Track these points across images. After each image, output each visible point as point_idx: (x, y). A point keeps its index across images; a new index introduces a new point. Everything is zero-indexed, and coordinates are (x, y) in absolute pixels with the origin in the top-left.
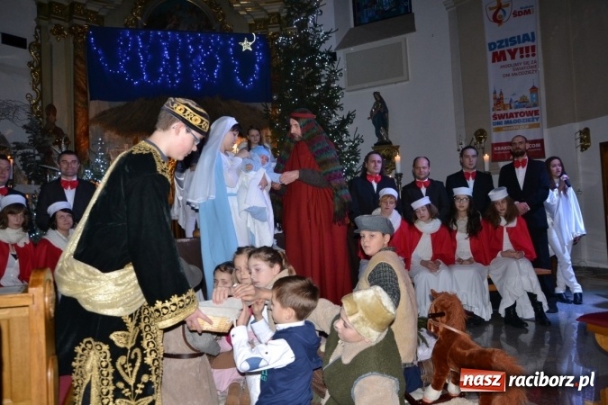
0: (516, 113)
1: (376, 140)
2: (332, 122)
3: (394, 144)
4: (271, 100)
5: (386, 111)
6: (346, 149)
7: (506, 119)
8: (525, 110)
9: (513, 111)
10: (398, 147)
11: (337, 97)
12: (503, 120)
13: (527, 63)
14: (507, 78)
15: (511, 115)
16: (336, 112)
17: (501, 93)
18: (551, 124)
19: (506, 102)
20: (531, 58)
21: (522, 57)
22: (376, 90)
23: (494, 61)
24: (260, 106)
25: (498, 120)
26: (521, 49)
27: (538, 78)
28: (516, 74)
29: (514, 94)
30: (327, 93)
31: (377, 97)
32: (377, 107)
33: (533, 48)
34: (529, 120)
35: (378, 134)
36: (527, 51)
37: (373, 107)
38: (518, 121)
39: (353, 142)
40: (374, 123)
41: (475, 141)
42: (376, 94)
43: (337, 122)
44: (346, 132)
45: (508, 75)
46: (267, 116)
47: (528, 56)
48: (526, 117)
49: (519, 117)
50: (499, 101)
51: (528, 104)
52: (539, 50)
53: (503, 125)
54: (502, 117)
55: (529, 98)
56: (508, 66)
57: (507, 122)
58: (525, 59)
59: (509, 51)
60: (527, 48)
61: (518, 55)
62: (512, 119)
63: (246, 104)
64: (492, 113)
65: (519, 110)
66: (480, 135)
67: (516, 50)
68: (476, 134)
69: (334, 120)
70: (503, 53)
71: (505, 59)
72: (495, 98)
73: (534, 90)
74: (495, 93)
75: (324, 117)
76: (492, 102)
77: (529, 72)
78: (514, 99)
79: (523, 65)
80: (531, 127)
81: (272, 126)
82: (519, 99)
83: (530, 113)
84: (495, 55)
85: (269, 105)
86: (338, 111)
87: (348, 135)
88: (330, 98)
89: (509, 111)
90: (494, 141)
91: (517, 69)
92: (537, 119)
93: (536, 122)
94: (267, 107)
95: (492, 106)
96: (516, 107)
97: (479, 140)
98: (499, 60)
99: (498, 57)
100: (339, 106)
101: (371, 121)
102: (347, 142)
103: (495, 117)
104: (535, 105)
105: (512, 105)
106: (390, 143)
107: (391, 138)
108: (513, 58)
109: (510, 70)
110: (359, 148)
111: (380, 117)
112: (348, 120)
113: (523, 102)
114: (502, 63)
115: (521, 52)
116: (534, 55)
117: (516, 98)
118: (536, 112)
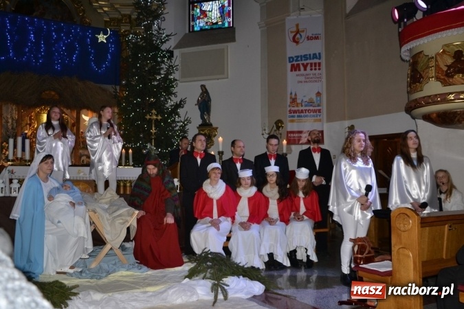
0: (306, 110)
1: (200, 122)
2: (167, 106)
3: (214, 126)
4: (120, 84)
5: (209, 100)
6: (177, 128)
7: (298, 114)
8: (311, 108)
9: (304, 108)
10: (217, 128)
11: (173, 86)
12: (296, 115)
13: (315, 74)
14: (300, 84)
15: (302, 111)
16: (172, 98)
17: (296, 95)
18: (330, 119)
19: (299, 101)
20: (317, 71)
21: (311, 69)
22: (203, 83)
23: (292, 70)
24: (110, 88)
25: (292, 114)
26: (311, 64)
27: (321, 86)
28: (307, 82)
29: (304, 96)
30: (165, 83)
31: (203, 88)
32: (203, 96)
33: (319, 64)
34: (314, 116)
35: (202, 117)
36: (315, 66)
37: (200, 96)
38: (306, 116)
39: (184, 123)
40: (200, 108)
41: (275, 128)
42: (203, 87)
43: (172, 106)
44: (178, 114)
45: (302, 82)
46: (116, 97)
47: (315, 69)
48: (312, 114)
49: (307, 113)
50: (294, 100)
51: (314, 105)
53: (296, 118)
54: (295, 112)
55: (315, 100)
56: (302, 75)
57: (298, 116)
58: (313, 71)
59: (303, 64)
60: (315, 64)
61: (309, 68)
62: (302, 114)
63: (98, 85)
64: (289, 109)
65: (307, 108)
66: (279, 124)
67: (307, 64)
68: (276, 123)
69: (170, 104)
70: (298, 65)
71: (299, 70)
72: (291, 98)
73: (319, 94)
74: (291, 94)
75: (162, 101)
76: (289, 101)
77: (316, 81)
78: (305, 100)
79: (312, 76)
80: (315, 121)
81: (119, 105)
82: (308, 100)
83: (315, 111)
84: (293, 66)
85: (118, 88)
86: (173, 97)
87: (179, 116)
88: (167, 86)
89: (300, 108)
90: (289, 130)
91: (308, 78)
92: (320, 116)
93: (319, 118)
94: (116, 90)
95: (289, 103)
96: (306, 106)
97: (278, 128)
98: (295, 70)
99: (295, 68)
100: (174, 94)
101: (197, 107)
102: (178, 122)
103: (290, 112)
104: (319, 106)
105: (303, 104)
106: (211, 125)
107: (212, 121)
108: (305, 69)
109: (302, 79)
110: (187, 127)
111: (205, 104)
112: (180, 105)
113: (311, 103)
114: (298, 72)
115: (311, 66)
116: (319, 69)
117: (306, 99)
118: (319, 111)
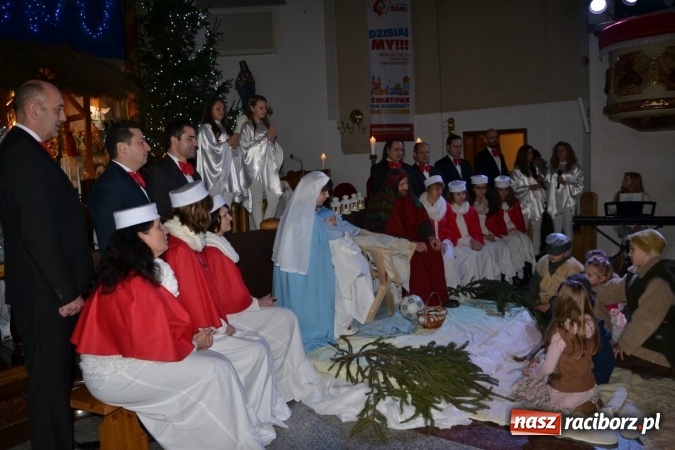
0: (392, 99)
5: (253, 82)
7: (382, 103)
8: (398, 96)
9: (389, 96)
12: (380, 104)
13: (402, 54)
15: (387, 100)
17: (379, 79)
18: (419, 111)
19: (383, 87)
20: (404, 51)
21: (397, 48)
23: (373, 48)
25: (376, 103)
26: (397, 42)
27: (409, 71)
28: (392, 63)
29: (390, 81)
31: (244, 66)
33: (407, 41)
34: (401, 106)
36: (402, 44)
37: (238, 77)
38: (393, 106)
40: (240, 93)
42: (243, 64)
45: (385, 63)
47: (402, 48)
48: (399, 103)
49: (394, 103)
50: (377, 86)
51: (401, 92)
52: (410, 45)
53: (381, 108)
54: (379, 100)
55: (402, 85)
56: (387, 55)
57: (383, 106)
58: (400, 51)
59: (387, 41)
60: (402, 41)
61: (394, 46)
62: (388, 104)
63: (100, 59)
64: (371, 96)
65: (394, 96)
66: (356, 115)
67: (392, 41)
68: (350, 114)
70: (381, 42)
71: (383, 48)
72: (373, 83)
73: (406, 79)
74: (373, 78)
76: (371, 86)
77: (402, 63)
78: (390, 86)
79: (398, 56)
80: (403, 112)
82: (394, 86)
83: (402, 100)
84: (374, 42)
89: (384, 96)
91: (393, 59)
92: (408, 106)
93: (407, 108)
95: (370, 90)
96: (392, 93)
98: (378, 48)
99: (377, 45)
103: (373, 100)
104: (406, 93)
105: (388, 91)
108: (390, 48)
109: (387, 59)
112: (222, 89)
113: (397, 89)
114: (381, 51)
115: (397, 44)
116: (407, 49)
117: (392, 85)
118: (408, 100)
